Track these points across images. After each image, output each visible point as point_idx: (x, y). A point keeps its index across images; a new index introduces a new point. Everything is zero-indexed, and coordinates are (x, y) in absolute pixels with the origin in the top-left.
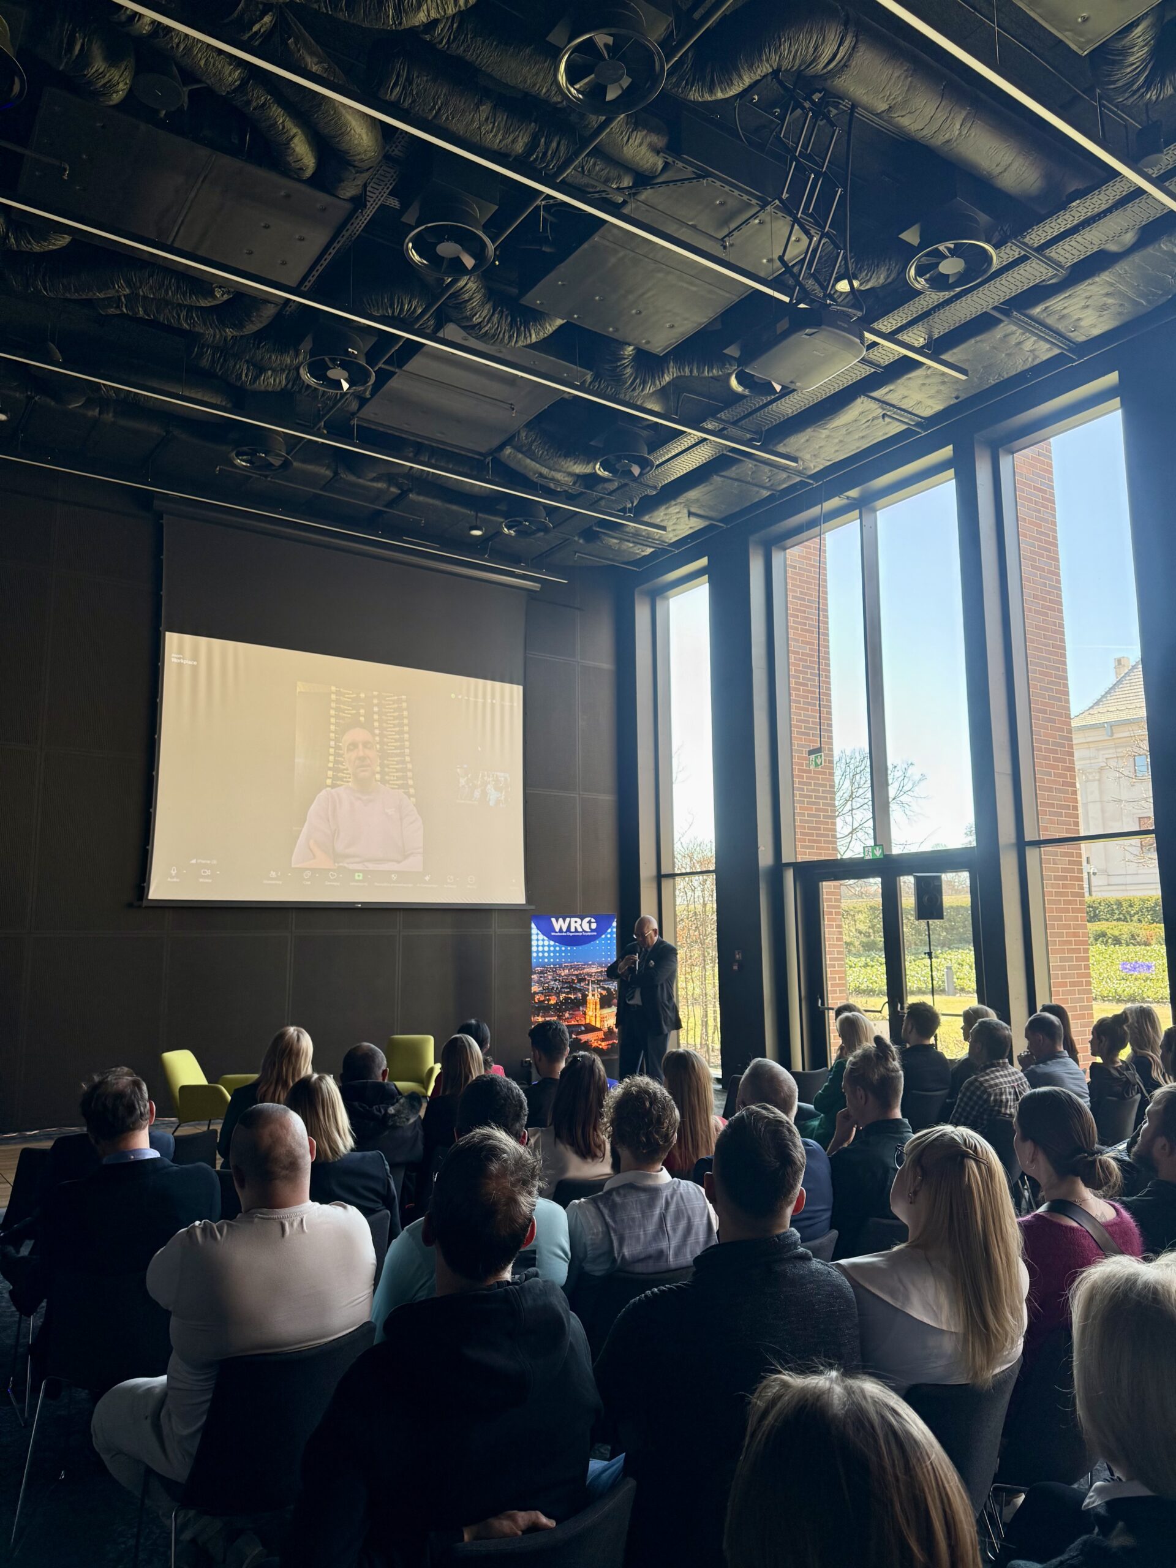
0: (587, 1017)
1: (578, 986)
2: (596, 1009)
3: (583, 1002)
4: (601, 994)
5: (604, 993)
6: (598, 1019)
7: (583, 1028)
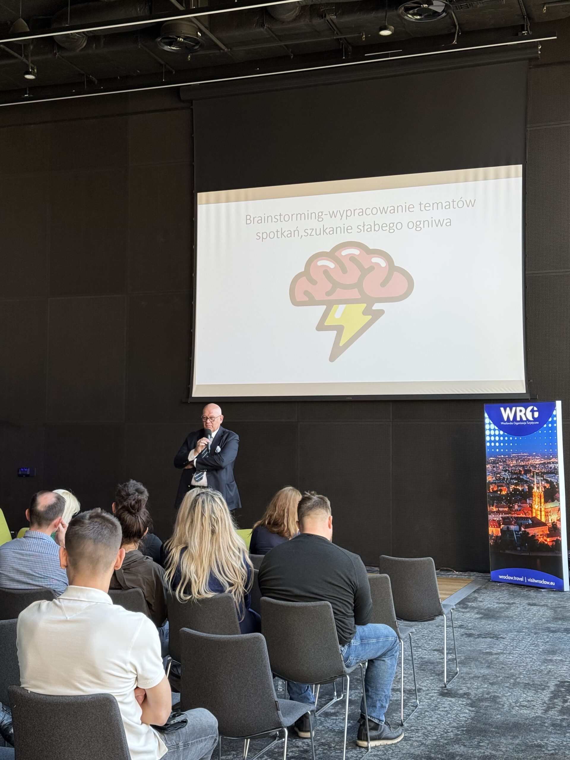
0: (534, 511)
1: (524, 477)
2: (541, 504)
3: (529, 494)
4: (545, 487)
5: (548, 486)
6: (543, 513)
7: (530, 522)
